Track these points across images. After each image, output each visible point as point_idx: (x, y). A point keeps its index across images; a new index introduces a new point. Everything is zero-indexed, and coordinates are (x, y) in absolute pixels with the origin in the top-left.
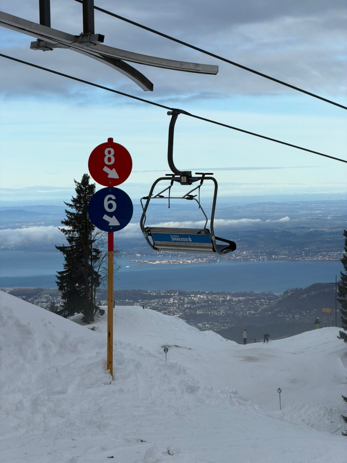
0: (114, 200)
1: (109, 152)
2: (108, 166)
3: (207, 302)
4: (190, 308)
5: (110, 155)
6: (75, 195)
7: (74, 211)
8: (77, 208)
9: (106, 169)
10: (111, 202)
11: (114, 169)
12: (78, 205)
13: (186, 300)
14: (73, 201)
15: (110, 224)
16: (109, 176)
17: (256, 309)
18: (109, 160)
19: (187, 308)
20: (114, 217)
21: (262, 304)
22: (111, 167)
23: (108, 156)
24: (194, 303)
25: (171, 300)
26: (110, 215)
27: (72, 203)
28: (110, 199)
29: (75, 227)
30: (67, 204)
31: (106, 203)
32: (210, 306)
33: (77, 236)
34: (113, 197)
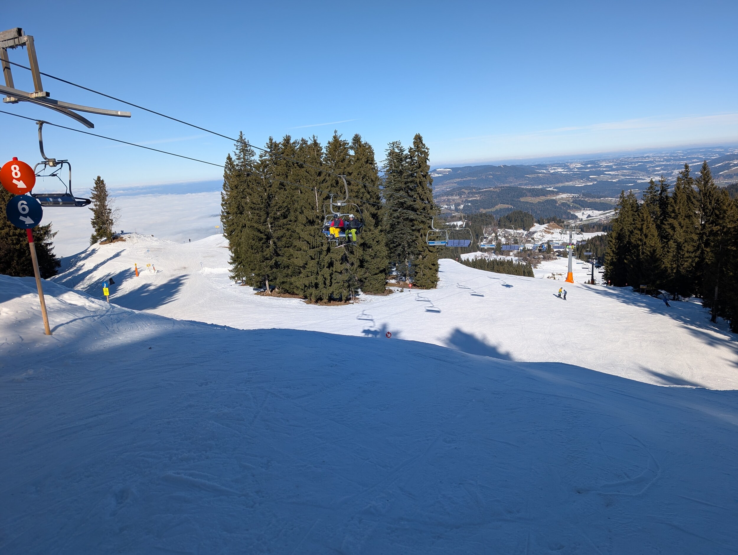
0: (26, 205)
1: (15, 168)
2: (16, 179)
6: (95, 186)
7: (96, 193)
8: (96, 191)
9: (15, 181)
10: (23, 206)
11: (21, 181)
12: (97, 190)
14: (94, 188)
15: (26, 223)
16: (18, 187)
18: (16, 174)
20: (28, 217)
22: (18, 180)
26: (25, 216)
27: (94, 189)
28: (22, 204)
29: (97, 200)
30: (91, 190)
31: (20, 207)
33: (99, 204)
34: (25, 203)
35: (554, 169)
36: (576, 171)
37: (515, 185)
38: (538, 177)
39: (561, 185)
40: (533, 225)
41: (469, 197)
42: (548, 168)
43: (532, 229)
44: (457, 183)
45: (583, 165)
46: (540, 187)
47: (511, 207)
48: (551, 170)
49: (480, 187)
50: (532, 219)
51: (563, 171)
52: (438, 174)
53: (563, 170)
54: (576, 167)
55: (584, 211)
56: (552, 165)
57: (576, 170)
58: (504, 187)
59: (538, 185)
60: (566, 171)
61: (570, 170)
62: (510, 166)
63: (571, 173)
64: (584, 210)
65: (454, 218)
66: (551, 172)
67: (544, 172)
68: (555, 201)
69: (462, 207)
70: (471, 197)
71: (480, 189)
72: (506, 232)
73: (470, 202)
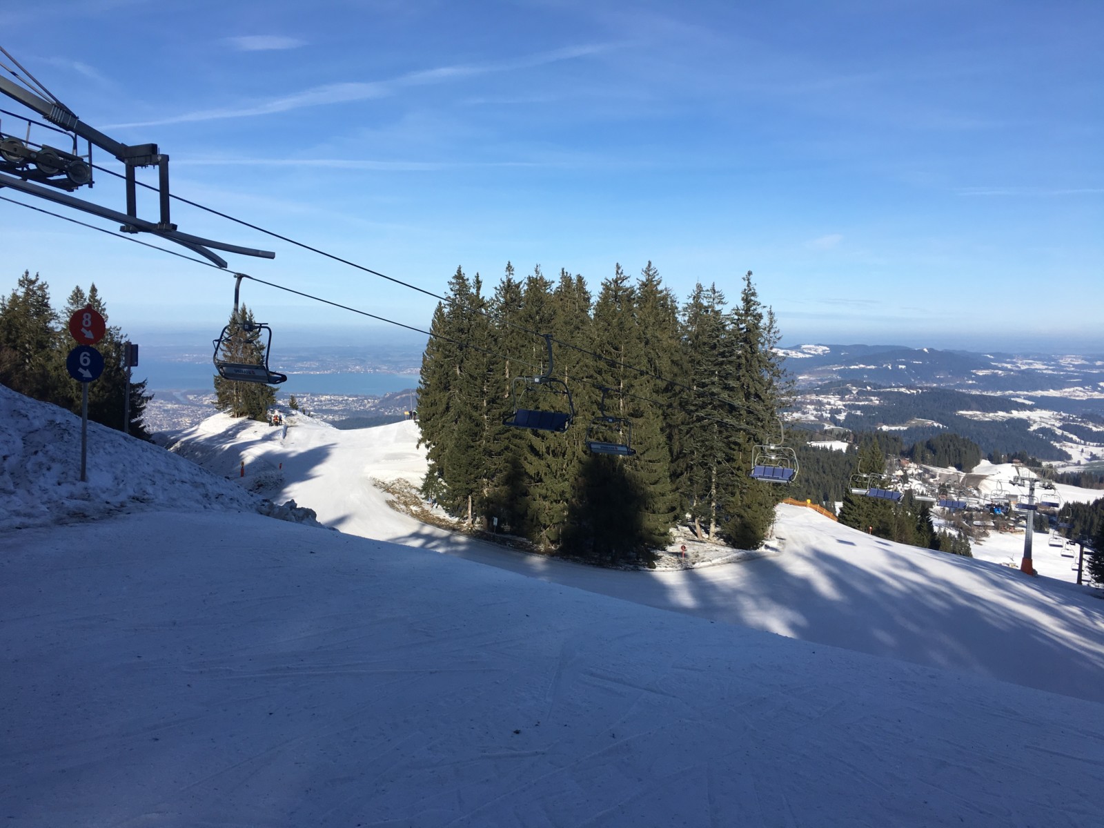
1: (87, 317)
2: (86, 328)
3: (330, 400)
4: (318, 405)
5: (87, 319)
9: (83, 330)
10: (85, 358)
11: (90, 331)
13: (316, 399)
16: (85, 337)
17: (365, 406)
18: (87, 323)
19: (317, 405)
20: (87, 370)
21: (369, 402)
22: (88, 329)
23: (85, 319)
24: (321, 401)
25: (305, 399)
26: (85, 368)
28: (85, 355)
31: (81, 359)
32: (332, 404)
34: (88, 354)
35: (1026, 364)
36: (1072, 372)
37: (950, 386)
38: (995, 375)
39: (1039, 393)
40: (978, 463)
41: (858, 400)
42: (1014, 360)
43: (976, 471)
44: (839, 372)
45: (1086, 360)
46: (999, 393)
47: (939, 426)
48: (1021, 364)
49: (879, 383)
50: (978, 452)
51: (1046, 369)
52: (804, 353)
53: (1047, 367)
54: (1073, 363)
55: (1083, 447)
56: (1026, 356)
57: (1073, 369)
58: (926, 388)
59: (995, 390)
60: (1052, 370)
61: (1060, 367)
62: (942, 352)
63: (1062, 373)
64: (1085, 444)
65: (827, 435)
66: (1022, 368)
67: (1007, 367)
68: (1025, 423)
69: (842, 417)
70: (863, 400)
71: (880, 387)
72: (927, 471)
73: (859, 408)
